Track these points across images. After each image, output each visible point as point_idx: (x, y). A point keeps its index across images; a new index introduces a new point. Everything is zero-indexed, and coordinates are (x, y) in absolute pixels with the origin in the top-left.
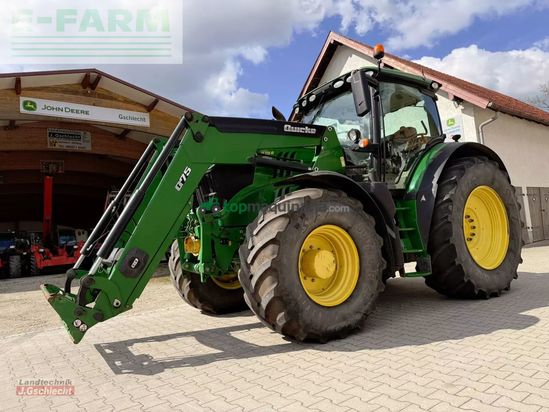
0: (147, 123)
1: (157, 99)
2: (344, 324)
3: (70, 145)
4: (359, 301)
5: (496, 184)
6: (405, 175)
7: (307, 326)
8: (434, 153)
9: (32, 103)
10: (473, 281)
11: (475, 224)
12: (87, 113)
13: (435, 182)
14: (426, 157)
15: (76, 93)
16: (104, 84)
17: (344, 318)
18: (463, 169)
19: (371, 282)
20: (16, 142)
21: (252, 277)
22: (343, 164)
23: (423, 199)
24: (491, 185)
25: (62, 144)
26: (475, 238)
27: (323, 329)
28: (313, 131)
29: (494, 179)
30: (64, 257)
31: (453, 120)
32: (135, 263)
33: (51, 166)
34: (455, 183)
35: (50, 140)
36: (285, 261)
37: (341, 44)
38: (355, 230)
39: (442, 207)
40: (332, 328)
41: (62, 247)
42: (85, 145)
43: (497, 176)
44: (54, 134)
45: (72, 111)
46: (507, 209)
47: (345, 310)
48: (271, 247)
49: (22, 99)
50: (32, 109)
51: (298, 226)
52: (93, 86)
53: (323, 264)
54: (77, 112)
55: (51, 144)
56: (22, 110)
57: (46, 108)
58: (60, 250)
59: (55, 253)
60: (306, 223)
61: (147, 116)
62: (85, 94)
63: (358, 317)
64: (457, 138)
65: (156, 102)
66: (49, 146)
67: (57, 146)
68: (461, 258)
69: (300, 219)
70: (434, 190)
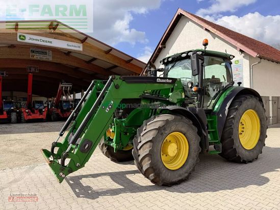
0: (81, 49)
1: (87, 37)
2: (180, 178)
3: (42, 57)
4: (187, 167)
5: (257, 108)
6: (213, 101)
7: (163, 180)
8: (228, 92)
9: (24, 36)
10: (241, 156)
11: (244, 126)
12: (51, 42)
13: (227, 108)
14: (224, 94)
17: (180, 176)
18: (241, 102)
19: (193, 159)
20: (14, 55)
21: (139, 155)
22: (184, 97)
23: (221, 115)
24: (254, 109)
25: (37, 57)
26: (243, 133)
27: (170, 181)
28: (170, 81)
29: (255, 106)
30: (38, 115)
31: (238, 61)
32: (87, 147)
33: (32, 68)
34: (237, 109)
35: (31, 54)
36: (155, 150)
37: (184, 15)
38: (188, 134)
39: (230, 120)
40: (174, 180)
41: (37, 109)
42: (49, 57)
43: (257, 104)
44: (33, 52)
45: (44, 41)
46: (261, 120)
47: (181, 172)
48: (149, 143)
49: (19, 34)
50: (23, 39)
51: (162, 134)
52: (54, 29)
53: (172, 149)
54: (46, 42)
55: (32, 57)
56: (19, 40)
57: (30, 39)
58: (36, 111)
59: (33, 112)
60: (166, 132)
61: (81, 45)
62: (50, 32)
63: (186, 175)
64: (240, 83)
65: (86, 38)
66: (31, 57)
67: (35, 57)
68: (236, 145)
69: (163, 131)
70: (226, 112)
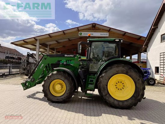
0: (108, 35)
1: (110, 29)
9: (81, 33)
11: (124, 85)
12: (93, 34)
15: (91, 29)
16: (97, 26)
26: (123, 89)
28: (73, 56)
49: (79, 32)
50: (81, 35)
56: (79, 35)
57: (84, 34)
61: (108, 33)
62: (93, 29)
